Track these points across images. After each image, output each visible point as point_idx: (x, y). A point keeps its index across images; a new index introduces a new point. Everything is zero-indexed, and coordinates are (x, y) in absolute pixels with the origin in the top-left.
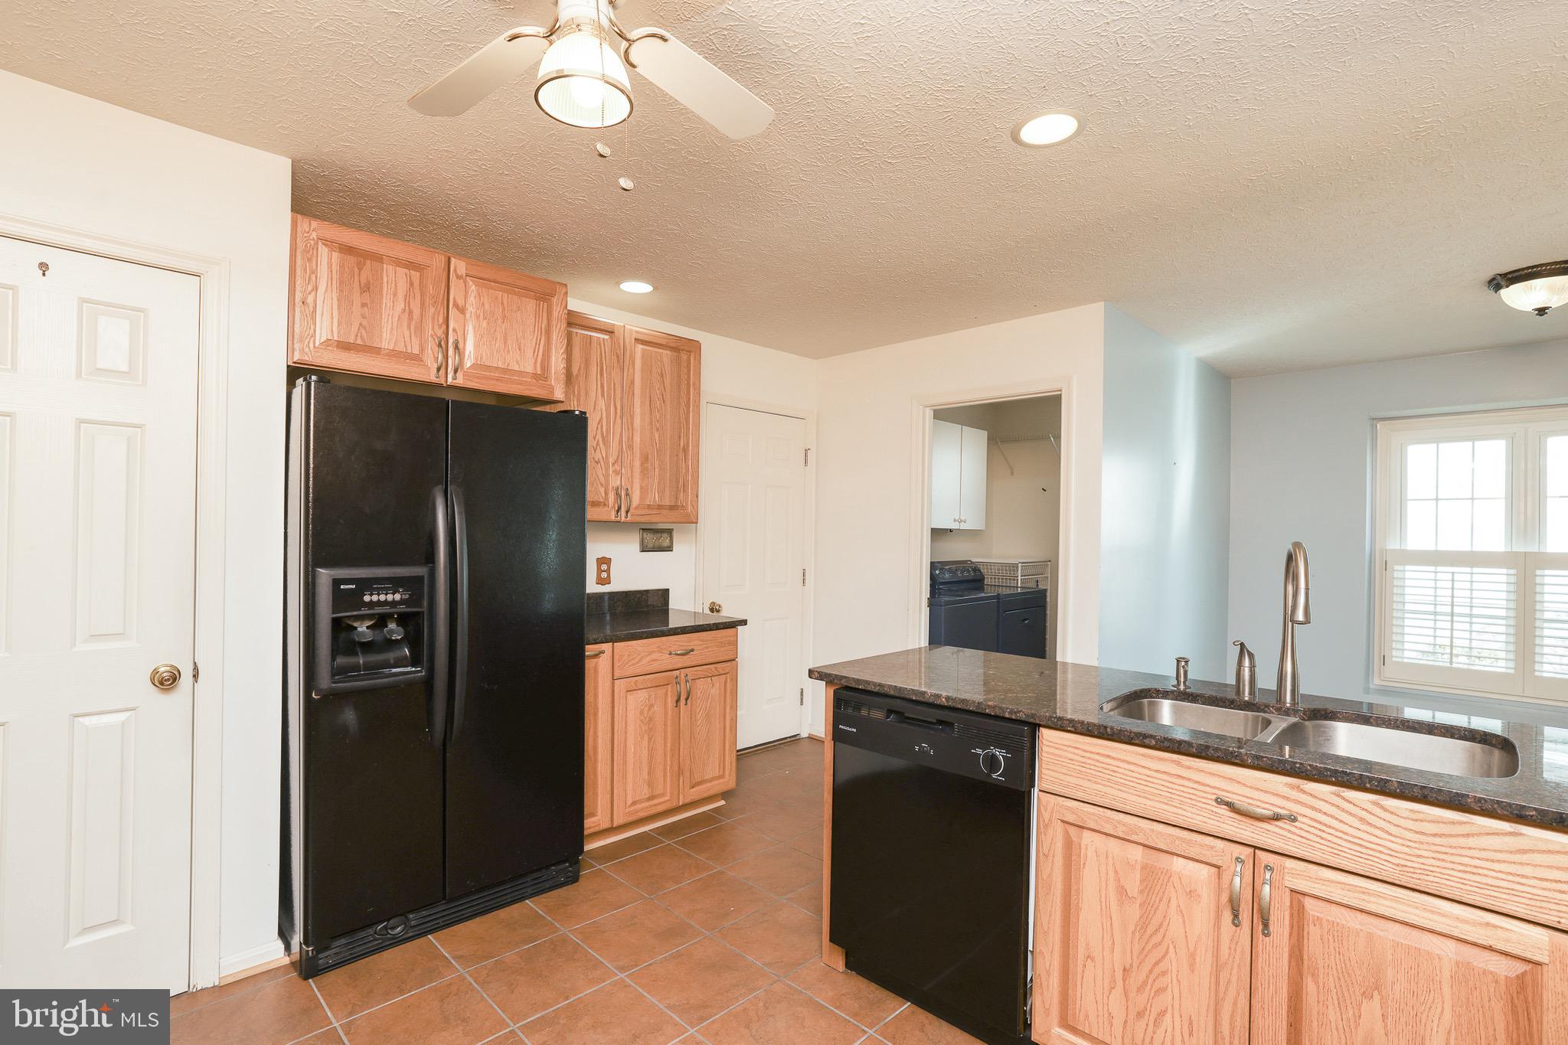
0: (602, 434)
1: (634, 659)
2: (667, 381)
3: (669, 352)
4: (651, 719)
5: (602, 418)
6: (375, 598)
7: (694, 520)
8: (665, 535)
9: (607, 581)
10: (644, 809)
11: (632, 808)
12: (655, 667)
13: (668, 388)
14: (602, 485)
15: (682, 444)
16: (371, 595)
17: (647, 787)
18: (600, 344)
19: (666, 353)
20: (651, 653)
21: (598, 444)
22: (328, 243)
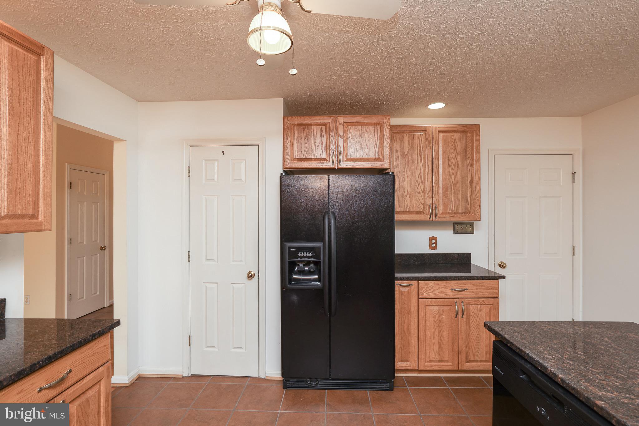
0: (421, 180)
1: (430, 290)
2: (459, 149)
3: (459, 134)
4: (440, 321)
5: (421, 172)
6: (302, 255)
7: (478, 219)
8: (469, 226)
9: (435, 248)
10: (435, 365)
11: (429, 364)
12: (443, 295)
13: (459, 153)
14: (422, 204)
15: (469, 180)
16: (301, 253)
17: (438, 355)
18: (419, 137)
19: (457, 136)
20: (440, 288)
21: (419, 184)
22: (294, 124)
